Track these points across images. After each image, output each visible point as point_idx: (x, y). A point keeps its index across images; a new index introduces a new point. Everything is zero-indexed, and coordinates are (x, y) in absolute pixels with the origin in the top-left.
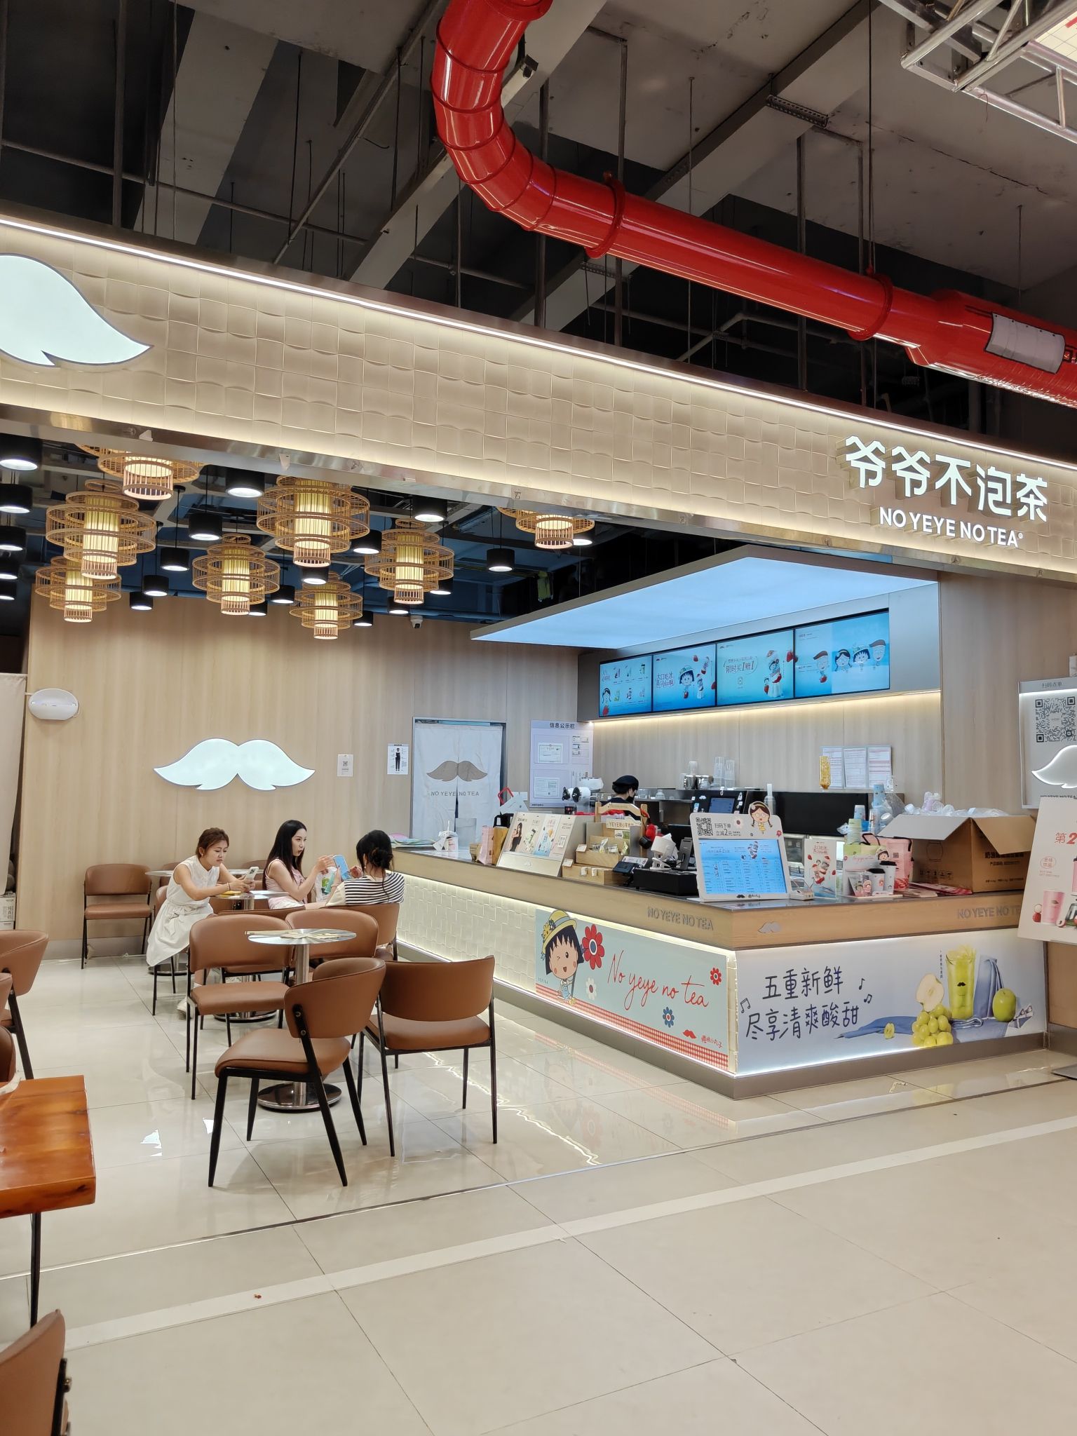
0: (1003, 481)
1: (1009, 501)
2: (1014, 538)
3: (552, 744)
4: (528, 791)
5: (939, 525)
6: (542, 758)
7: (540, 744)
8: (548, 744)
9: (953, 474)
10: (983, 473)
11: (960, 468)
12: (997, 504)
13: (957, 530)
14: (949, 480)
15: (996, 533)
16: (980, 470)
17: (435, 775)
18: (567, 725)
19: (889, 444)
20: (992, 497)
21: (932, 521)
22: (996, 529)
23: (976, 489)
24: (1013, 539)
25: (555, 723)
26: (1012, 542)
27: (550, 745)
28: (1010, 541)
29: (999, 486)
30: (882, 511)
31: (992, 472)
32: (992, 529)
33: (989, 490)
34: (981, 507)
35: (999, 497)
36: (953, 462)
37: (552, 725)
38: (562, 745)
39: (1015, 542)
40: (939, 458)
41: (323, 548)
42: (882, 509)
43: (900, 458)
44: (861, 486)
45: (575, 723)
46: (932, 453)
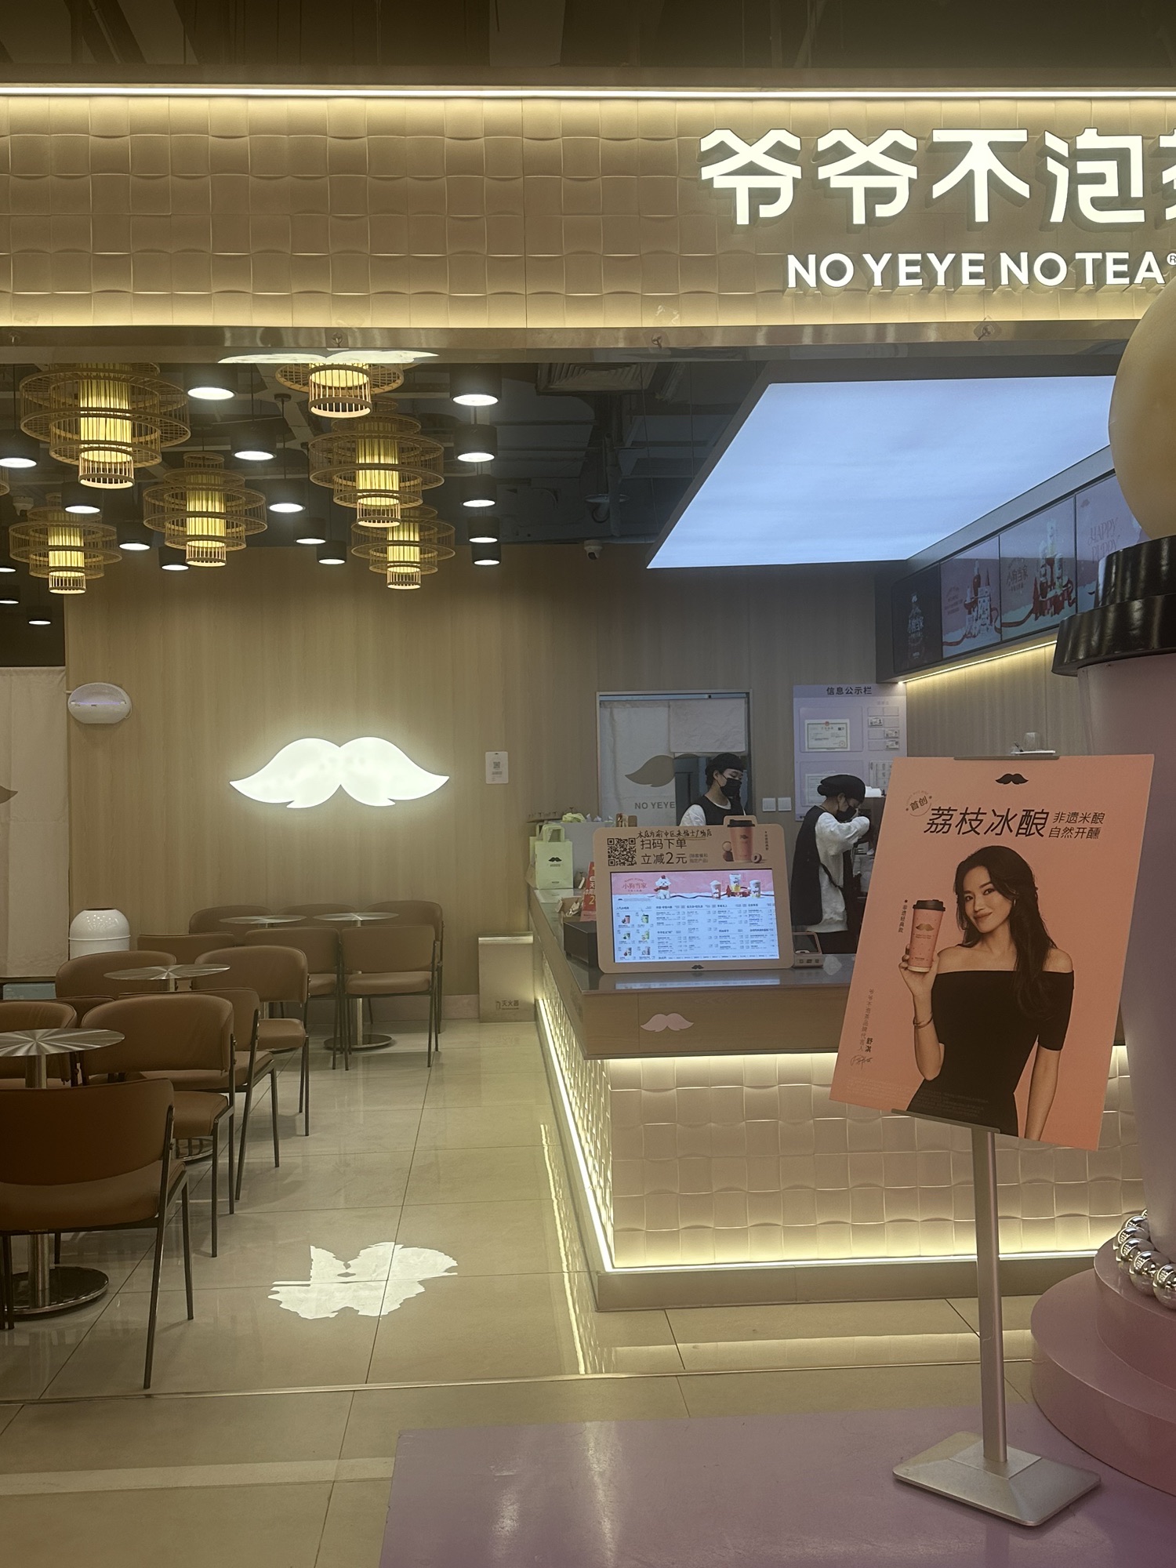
0: (1122, 157)
1: (1137, 190)
2: (1155, 266)
3: (830, 721)
4: (793, 796)
5: (941, 269)
6: (813, 743)
7: (807, 722)
8: (824, 721)
9: (980, 161)
10: (1062, 148)
11: (994, 146)
12: (1099, 203)
13: (991, 271)
14: (970, 176)
15: (1099, 267)
16: (1053, 142)
17: (636, 777)
18: (858, 690)
19: (809, 131)
20: (1086, 192)
21: (925, 264)
22: (1099, 256)
23: (1044, 185)
24: (1149, 269)
25: (835, 687)
26: (1149, 275)
27: (827, 723)
28: (1142, 274)
29: (1110, 168)
30: (793, 262)
31: (1089, 140)
32: (1089, 258)
33: (1075, 180)
34: (1058, 215)
35: (1110, 189)
36: (980, 140)
37: (830, 692)
38: (848, 721)
39: (1156, 274)
40: (940, 136)
41: (119, 460)
42: (792, 260)
43: (840, 152)
44: (739, 222)
45: (873, 685)
46: (919, 128)
